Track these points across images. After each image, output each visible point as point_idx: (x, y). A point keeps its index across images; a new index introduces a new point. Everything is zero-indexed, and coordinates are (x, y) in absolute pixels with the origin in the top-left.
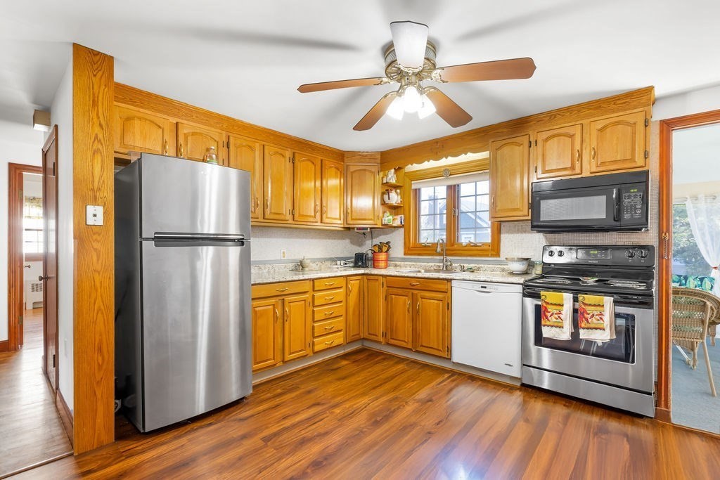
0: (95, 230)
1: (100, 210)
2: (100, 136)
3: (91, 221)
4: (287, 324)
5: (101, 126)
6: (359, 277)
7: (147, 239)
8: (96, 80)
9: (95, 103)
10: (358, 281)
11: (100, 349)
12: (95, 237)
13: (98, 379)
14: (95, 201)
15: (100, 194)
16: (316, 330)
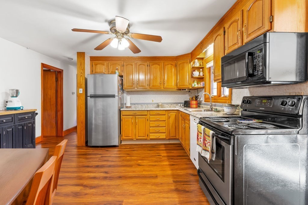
0: (81, 94)
1: (82, 90)
2: (82, 72)
3: (80, 92)
4: (137, 126)
5: (82, 70)
6: (176, 111)
7: (88, 96)
8: (81, 59)
9: (81, 65)
10: (175, 113)
11: (82, 123)
12: (81, 96)
13: (82, 129)
14: (81, 88)
15: (82, 86)
16: (151, 130)
